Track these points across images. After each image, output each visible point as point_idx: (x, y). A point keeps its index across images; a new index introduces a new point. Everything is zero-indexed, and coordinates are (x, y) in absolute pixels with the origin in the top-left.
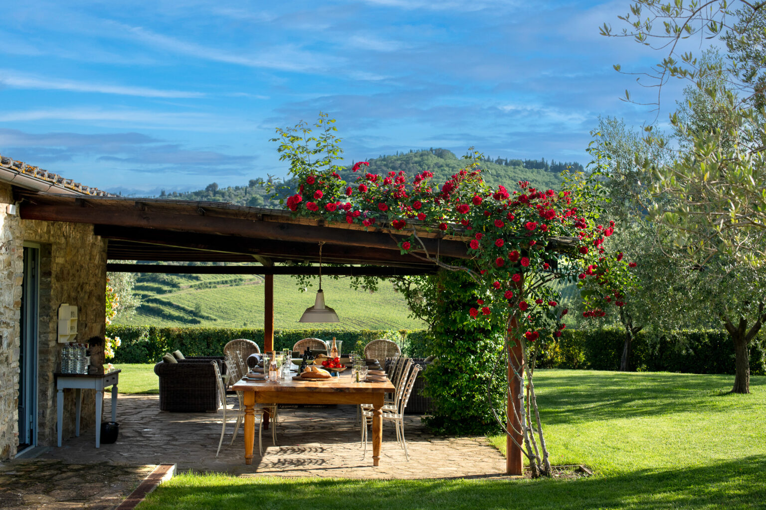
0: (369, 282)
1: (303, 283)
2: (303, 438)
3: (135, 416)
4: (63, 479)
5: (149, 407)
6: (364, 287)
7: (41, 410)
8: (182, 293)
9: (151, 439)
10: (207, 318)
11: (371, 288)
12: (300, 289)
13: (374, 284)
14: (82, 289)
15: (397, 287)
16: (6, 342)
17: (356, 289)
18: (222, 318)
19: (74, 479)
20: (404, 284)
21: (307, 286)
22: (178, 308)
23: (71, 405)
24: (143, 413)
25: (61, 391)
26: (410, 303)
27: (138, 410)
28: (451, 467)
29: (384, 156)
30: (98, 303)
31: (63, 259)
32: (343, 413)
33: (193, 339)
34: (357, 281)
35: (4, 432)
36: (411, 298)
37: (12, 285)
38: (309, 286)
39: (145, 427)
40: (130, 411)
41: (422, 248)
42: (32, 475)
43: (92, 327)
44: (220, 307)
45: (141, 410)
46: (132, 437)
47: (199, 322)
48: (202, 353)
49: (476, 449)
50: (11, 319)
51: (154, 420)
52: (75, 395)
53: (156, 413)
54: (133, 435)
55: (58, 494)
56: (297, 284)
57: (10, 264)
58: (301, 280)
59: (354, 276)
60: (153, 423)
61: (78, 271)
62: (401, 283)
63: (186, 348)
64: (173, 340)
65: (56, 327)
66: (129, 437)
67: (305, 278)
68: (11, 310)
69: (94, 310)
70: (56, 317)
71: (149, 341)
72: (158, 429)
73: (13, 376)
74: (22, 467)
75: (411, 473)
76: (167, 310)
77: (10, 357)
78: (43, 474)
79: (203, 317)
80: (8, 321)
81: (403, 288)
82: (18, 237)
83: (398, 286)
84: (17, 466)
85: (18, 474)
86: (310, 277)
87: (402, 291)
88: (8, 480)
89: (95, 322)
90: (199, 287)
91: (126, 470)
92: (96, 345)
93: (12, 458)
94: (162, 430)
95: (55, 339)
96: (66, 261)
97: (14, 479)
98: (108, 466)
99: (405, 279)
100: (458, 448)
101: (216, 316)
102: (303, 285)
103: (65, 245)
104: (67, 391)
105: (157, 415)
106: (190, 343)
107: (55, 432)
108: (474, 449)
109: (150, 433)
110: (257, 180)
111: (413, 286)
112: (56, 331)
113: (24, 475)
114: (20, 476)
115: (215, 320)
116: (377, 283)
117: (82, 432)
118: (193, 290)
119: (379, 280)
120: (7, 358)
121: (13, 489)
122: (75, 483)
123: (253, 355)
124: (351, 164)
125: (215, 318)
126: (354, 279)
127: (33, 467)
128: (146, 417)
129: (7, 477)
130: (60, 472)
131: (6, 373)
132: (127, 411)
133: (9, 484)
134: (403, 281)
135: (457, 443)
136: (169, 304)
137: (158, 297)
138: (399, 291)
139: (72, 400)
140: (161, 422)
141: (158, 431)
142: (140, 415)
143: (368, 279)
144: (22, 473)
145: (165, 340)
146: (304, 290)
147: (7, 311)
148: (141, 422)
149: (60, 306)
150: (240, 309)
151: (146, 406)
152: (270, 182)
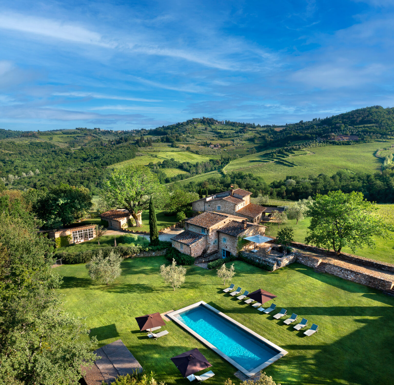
8: (289, 158)
10: (296, 165)
18: (300, 165)
22: (288, 162)
44: (299, 162)
76: (285, 163)
79: (294, 165)
90: (294, 156)
118: (293, 157)
125: (298, 165)
136: (286, 161)
137: (283, 159)
152: (319, 119)
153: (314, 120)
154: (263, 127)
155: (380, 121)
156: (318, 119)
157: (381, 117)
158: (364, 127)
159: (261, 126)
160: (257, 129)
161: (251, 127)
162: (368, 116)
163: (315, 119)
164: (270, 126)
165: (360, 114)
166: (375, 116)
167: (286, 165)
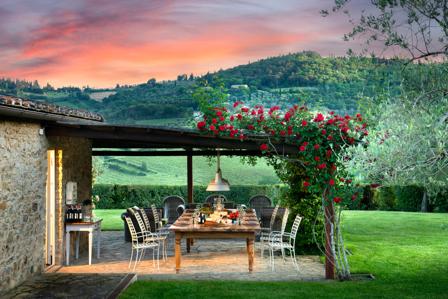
0: (252, 159)
1: (210, 161)
2: (210, 258)
3: (110, 245)
4: (74, 284)
5: (117, 239)
6: (248, 163)
7: (57, 244)
9: (120, 259)
10: (151, 172)
11: (253, 163)
12: (209, 164)
13: (254, 160)
14: (79, 172)
15: (268, 162)
16: (39, 207)
17: (243, 164)
19: (81, 283)
20: (273, 160)
21: (213, 162)
22: (130, 165)
23: (73, 241)
24: (114, 243)
25: (69, 233)
26: (277, 172)
27: (111, 241)
28: (294, 274)
29: (271, 57)
30: (88, 179)
31: (68, 155)
32: (235, 242)
33: (142, 192)
34: (244, 159)
35: (38, 258)
36: (277, 169)
37: (42, 174)
38: (214, 162)
39: (117, 252)
40: (107, 242)
41: (274, 150)
42: (56, 282)
43: (84, 193)
44: (159, 165)
45: (113, 241)
46: (110, 258)
47: (145, 175)
48: (149, 201)
49: (311, 264)
50: (41, 193)
51: (122, 247)
52: (75, 234)
53: (123, 243)
54: (110, 257)
55: (73, 292)
56: (207, 161)
57: (40, 163)
58: (210, 158)
59: (242, 156)
60: (121, 249)
61: (76, 161)
62: (271, 160)
63: (138, 198)
64: (130, 193)
65: (65, 195)
66: (108, 258)
67: (212, 157)
68: (42, 188)
69: (85, 183)
70: (65, 189)
71: (114, 194)
72: (124, 253)
73: (43, 226)
74: (50, 278)
75: (270, 278)
76: (123, 167)
77: (41, 215)
78: (62, 281)
80: (40, 195)
81: (273, 163)
82: (44, 147)
83: (270, 161)
84: (47, 277)
85: (49, 281)
86: (215, 157)
87: (272, 164)
88: (43, 285)
89: (86, 190)
91: (109, 278)
92: (88, 205)
93: (42, 273)
94: (127, 253)
95: (65, 202)
96: (70, 156)
97: (46, 285)
98: (98, 276)
99: (274, 157)
100: (301, 263)
101: (157, 170)
102: (211, 162)
103: (69, 147)
104: (71, 232)
105: (123, 245)
106: (141, 195)
107: (65, 257)
108: (310, 264)
109: (120, 255)
110: (183, 75)
111: (279, 162)
112: (65, 198)
113: (51, 282)
114: (50, 283)
115: (156, 173)
116: (256, 160)
117: (80, 256)
119: (258, 158)
120: (40, 216)
121: (47, 290)
122: (81, 286)
123: (180, 206)
124: (248, 63)
125: (156, 171)
126: (242, 157)
127: (56, 277)
128: (117, 246)
129: (42, 284)
130: (72, 280)
131: (39, 224)
132: (104, 242)
133: (45, 288)
134: (272, 159)
135: (300, 260)
136: (124, 163)
138: (270, 165)
139: (74, 238)
140: (126, 248)
141: (125, 254)
142: (113, 244)
143: (251, 157)
144: (51, 281)
145: (124, 193)
146: (212, 165)
147: (39, 189)
148: (114, 249)
149: (67, 183)
150: (172, 165)
151: (116, 238)
152: (192, 77)
153: (180, 78)
154: (59, 90)
155: (321, 80)
156: (188, 77)
157: (321, 73)
158: (291, 92)
159: (56, 89)
160: (45, 95)
161: (30, 90)
162: (295, 71)
163: (183, 77)
164: (77, 89)
165: (278, 66)
166: (308, 71)
167: (123, 171)
